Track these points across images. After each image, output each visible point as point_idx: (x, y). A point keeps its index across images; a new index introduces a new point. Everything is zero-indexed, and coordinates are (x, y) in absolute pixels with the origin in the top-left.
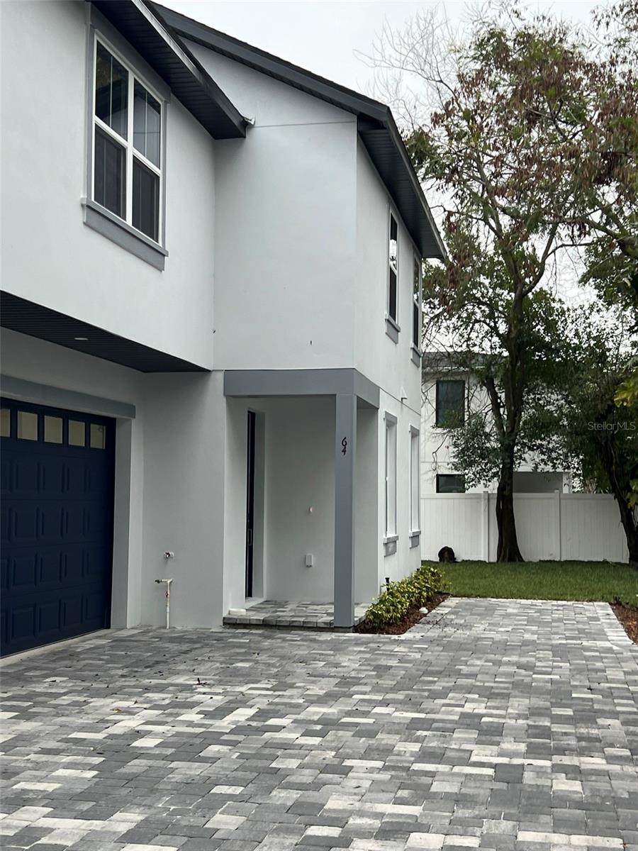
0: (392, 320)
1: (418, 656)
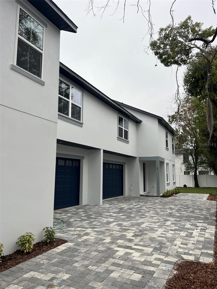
0: (167, 147)
1: (168, 200)
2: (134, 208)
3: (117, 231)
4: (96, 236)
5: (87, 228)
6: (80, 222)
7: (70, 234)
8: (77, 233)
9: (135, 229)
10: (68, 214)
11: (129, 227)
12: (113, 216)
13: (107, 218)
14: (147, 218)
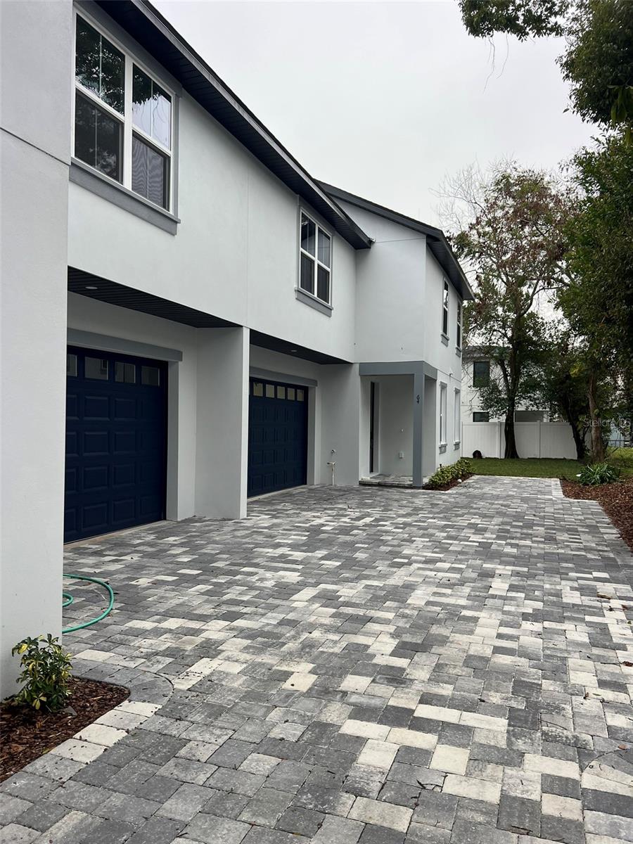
0: (445, 335)
1: (453, 500)
2: (357, 528)
3: (328, 629)
4: (248, 657)
5: (204, 618)
6: (173, 590)
7: (137, 653)
8: (165, 642)
9: (390, 616)
10: (128, 558)
11: (364, 606)
12: (295, 562)
13: (276, 570)
14: (416, 566)
